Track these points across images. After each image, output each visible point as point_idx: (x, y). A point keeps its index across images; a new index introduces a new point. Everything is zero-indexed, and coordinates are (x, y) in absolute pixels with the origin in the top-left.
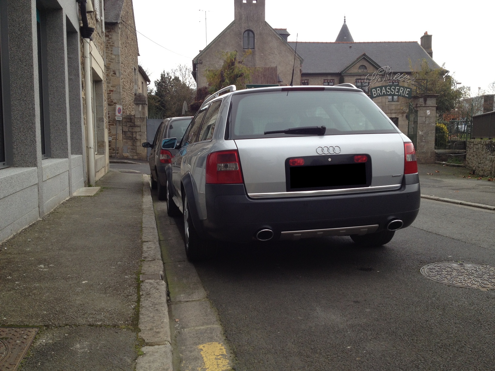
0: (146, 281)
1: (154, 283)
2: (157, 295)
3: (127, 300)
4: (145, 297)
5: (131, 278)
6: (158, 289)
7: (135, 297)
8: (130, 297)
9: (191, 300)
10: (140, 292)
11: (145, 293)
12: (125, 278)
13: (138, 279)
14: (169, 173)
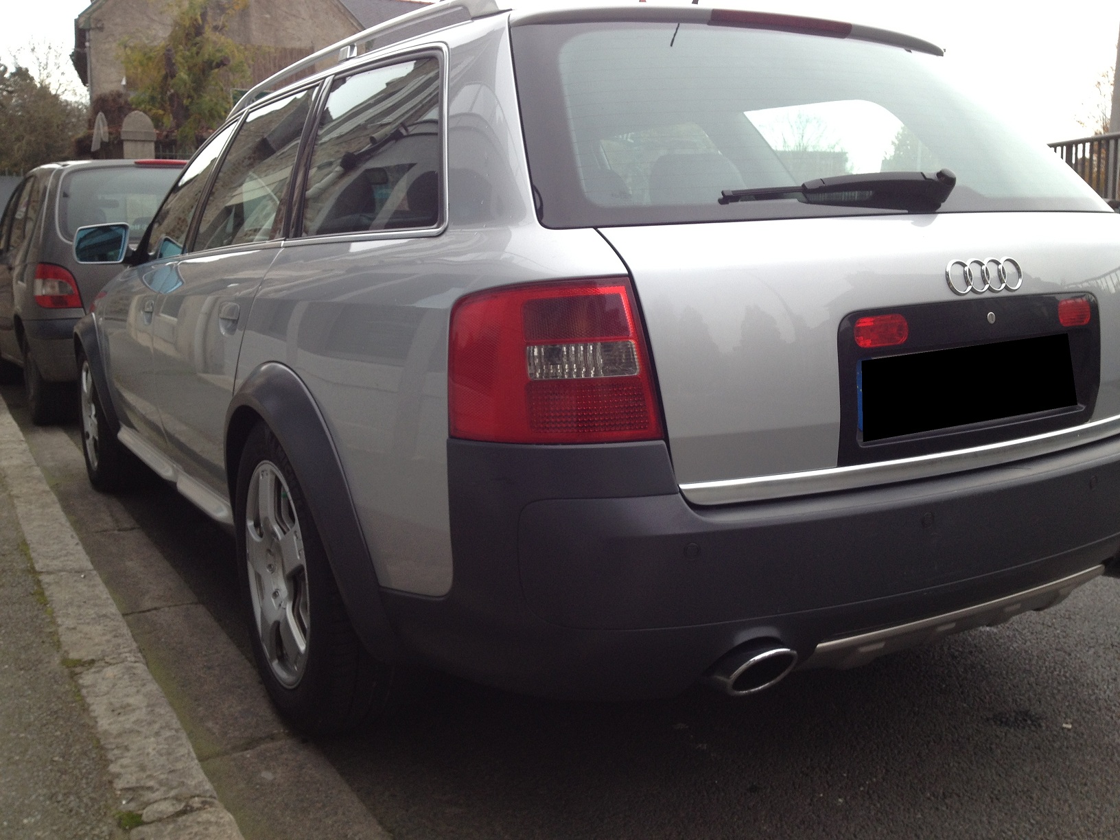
14: (95, 348)
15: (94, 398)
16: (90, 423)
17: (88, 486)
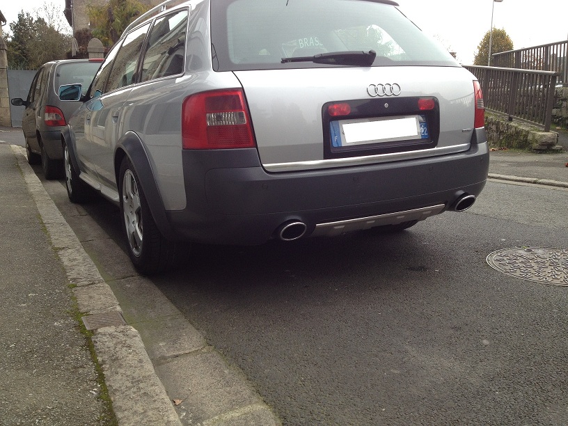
0: (99, 330)
1: (118, 334)
2: (131, 359)
3: (78, 378)
4: (111, 366)
5: (67, 325)
6: (129, 347)
7: (90, 370)
8: (81, 371)
9: (182, 352)
10: (97, 356)
11: (106, 357)
12: (54, 327)
13: (80, 327)
14: (69, 139)
15: (70, 162)
16: (68, 174)
17: (68, 200)
